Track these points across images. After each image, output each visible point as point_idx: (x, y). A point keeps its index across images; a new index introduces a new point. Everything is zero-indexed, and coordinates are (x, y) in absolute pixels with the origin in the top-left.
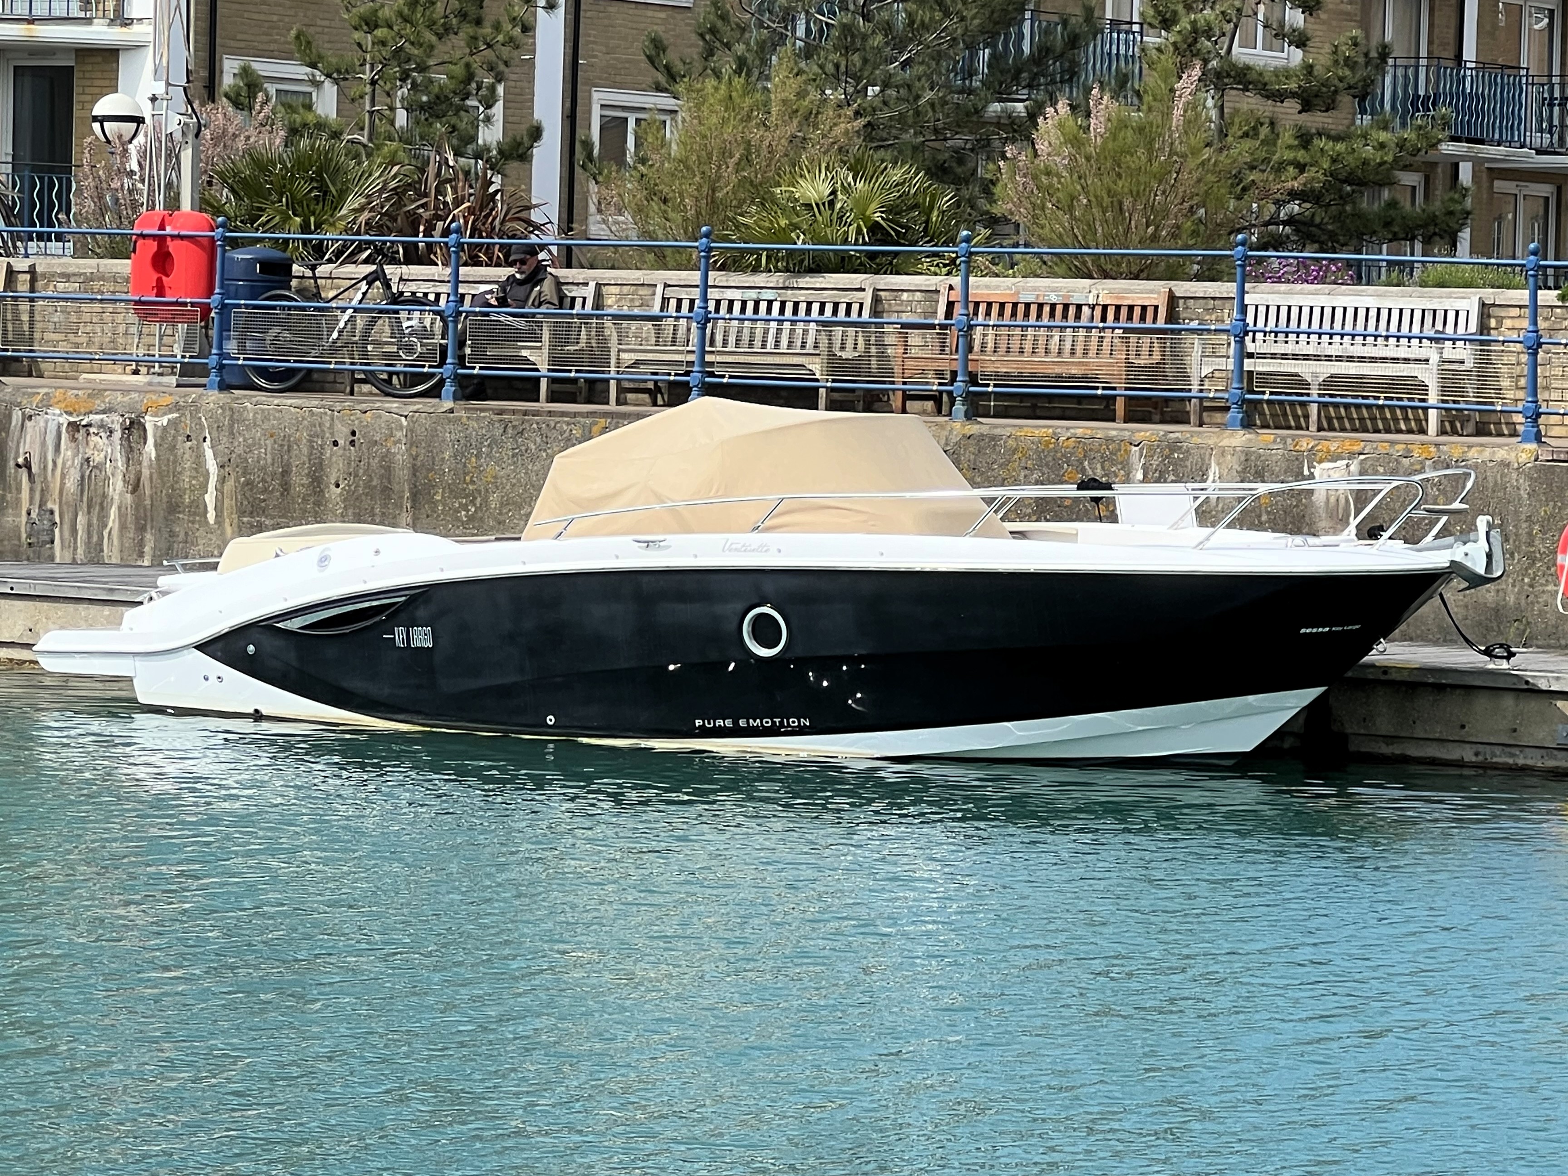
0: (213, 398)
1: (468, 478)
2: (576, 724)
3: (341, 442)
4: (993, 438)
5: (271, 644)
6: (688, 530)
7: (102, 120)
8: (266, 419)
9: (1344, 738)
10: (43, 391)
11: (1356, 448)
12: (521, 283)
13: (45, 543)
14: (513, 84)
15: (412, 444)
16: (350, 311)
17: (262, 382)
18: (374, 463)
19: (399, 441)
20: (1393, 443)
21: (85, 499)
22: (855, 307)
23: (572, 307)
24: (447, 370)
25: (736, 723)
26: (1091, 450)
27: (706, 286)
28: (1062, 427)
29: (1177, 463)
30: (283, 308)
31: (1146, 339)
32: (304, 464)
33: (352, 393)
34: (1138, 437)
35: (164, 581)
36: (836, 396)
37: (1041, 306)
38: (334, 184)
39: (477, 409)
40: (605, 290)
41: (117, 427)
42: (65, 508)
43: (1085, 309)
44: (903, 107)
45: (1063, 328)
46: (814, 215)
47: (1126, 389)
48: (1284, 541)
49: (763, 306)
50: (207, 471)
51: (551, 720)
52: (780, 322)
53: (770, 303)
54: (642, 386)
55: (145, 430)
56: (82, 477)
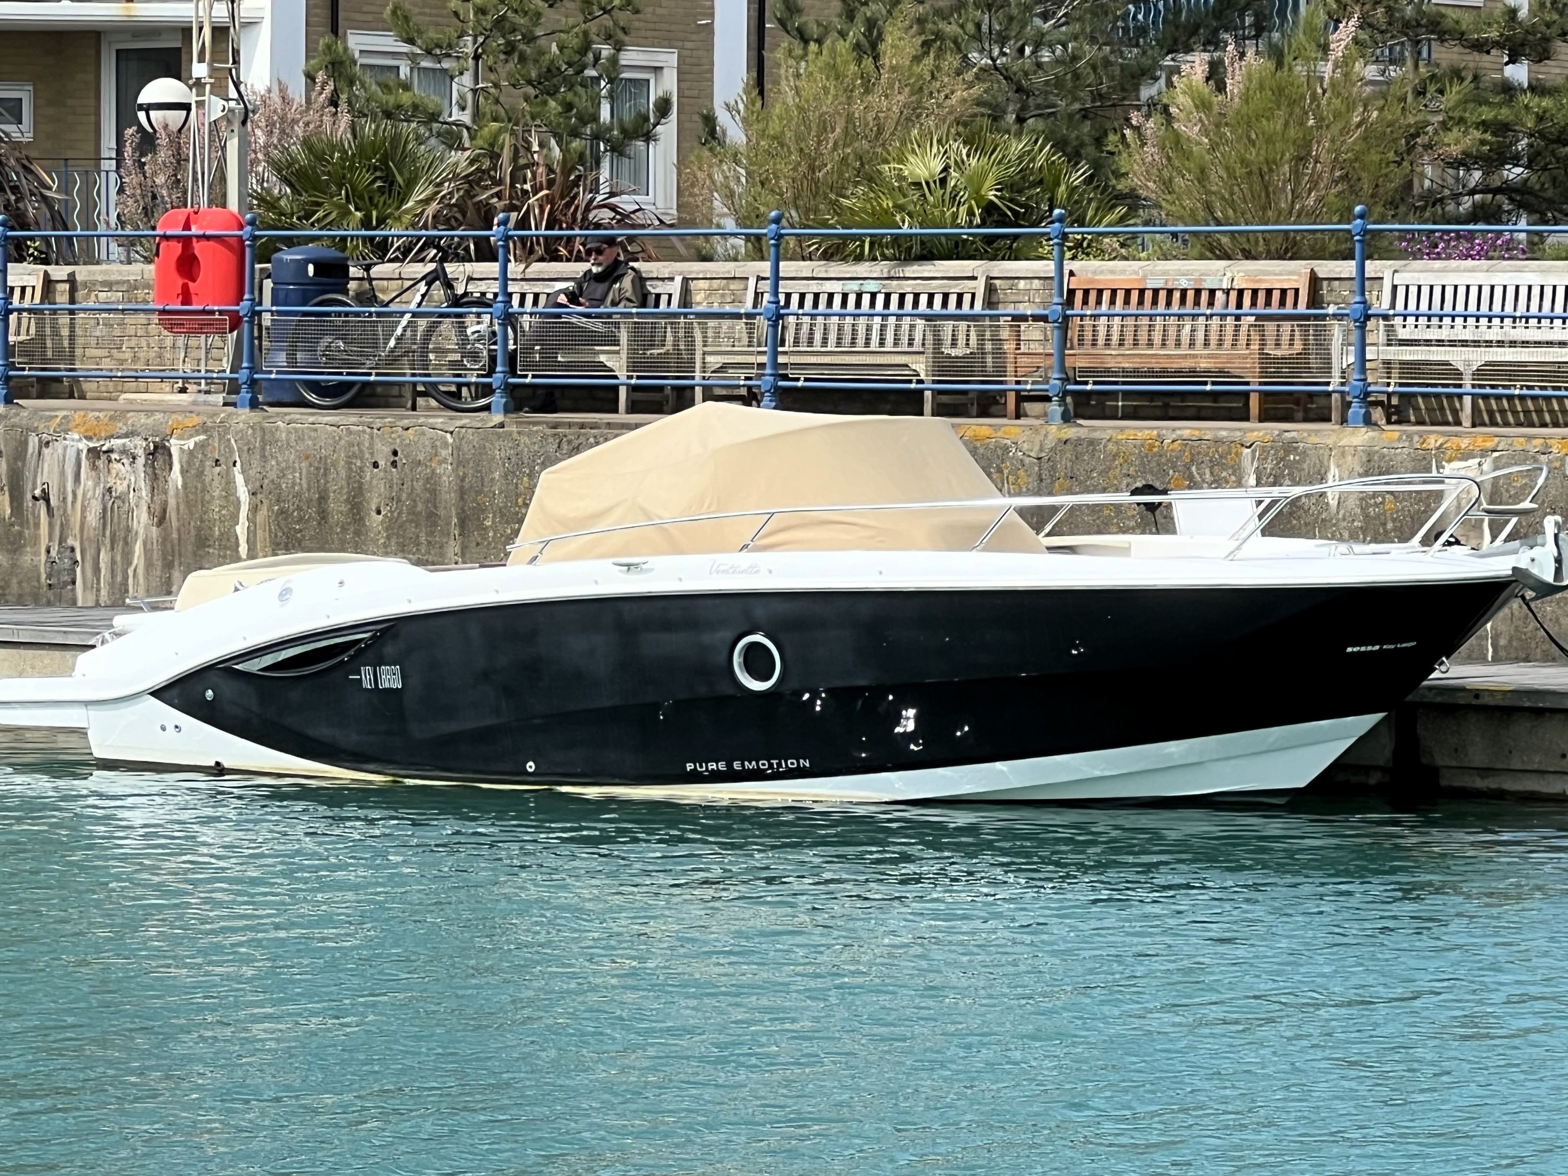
0: (244, 415)
1: (520, 501)
2: (558, 770)
3: (382, 463)
4: (1092, 442)
5: (230, 688)
6: (677, 550)
7: (148, 108)
8: (300, 439)
9: (1434, 771)
10: (61, 414)
11: (1489, 445)
12: (599, 278)
13: (65, 584)
14: (688, 53)
15: (460, 463)
16: (408, 316)
17: (312, 398)
18: (419, 486)
19: (445, 461)
20: (1530, 438)
21: (108, 533)
22: (967, 298)
23: (657, 305)
24: (496, 380)
25: (729, 765)
26: (1199, 453)
27: (777, 278)
28: (1167, 429)
29: (1290, 466)
30: (339, 314)
31: (1286, 326)
32: (342, 488)
33: (414, 408)
34: (1250, 437)
35: (120, 621)
36: (944, 399)
37: (1170, 292)
38: (401, 174)
39: (529, 423)
40: (693, 285)
41: (140, 452)
42: (86, 544)
43: (1219, 294)
44: (1059, 69)
45: (1194, 316)
46: (924, 195)
47: (1261, 384)
48: (1326, 549)
49: (866, 299)
50: (238, 499)
51: (531, 766)
52: (884, 317)
53: (873, 295)
54: (736, 392)
55: (170, 455)
56: (104, 510)
